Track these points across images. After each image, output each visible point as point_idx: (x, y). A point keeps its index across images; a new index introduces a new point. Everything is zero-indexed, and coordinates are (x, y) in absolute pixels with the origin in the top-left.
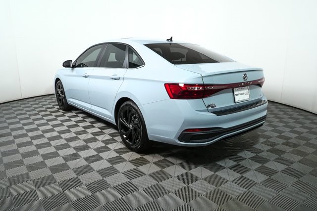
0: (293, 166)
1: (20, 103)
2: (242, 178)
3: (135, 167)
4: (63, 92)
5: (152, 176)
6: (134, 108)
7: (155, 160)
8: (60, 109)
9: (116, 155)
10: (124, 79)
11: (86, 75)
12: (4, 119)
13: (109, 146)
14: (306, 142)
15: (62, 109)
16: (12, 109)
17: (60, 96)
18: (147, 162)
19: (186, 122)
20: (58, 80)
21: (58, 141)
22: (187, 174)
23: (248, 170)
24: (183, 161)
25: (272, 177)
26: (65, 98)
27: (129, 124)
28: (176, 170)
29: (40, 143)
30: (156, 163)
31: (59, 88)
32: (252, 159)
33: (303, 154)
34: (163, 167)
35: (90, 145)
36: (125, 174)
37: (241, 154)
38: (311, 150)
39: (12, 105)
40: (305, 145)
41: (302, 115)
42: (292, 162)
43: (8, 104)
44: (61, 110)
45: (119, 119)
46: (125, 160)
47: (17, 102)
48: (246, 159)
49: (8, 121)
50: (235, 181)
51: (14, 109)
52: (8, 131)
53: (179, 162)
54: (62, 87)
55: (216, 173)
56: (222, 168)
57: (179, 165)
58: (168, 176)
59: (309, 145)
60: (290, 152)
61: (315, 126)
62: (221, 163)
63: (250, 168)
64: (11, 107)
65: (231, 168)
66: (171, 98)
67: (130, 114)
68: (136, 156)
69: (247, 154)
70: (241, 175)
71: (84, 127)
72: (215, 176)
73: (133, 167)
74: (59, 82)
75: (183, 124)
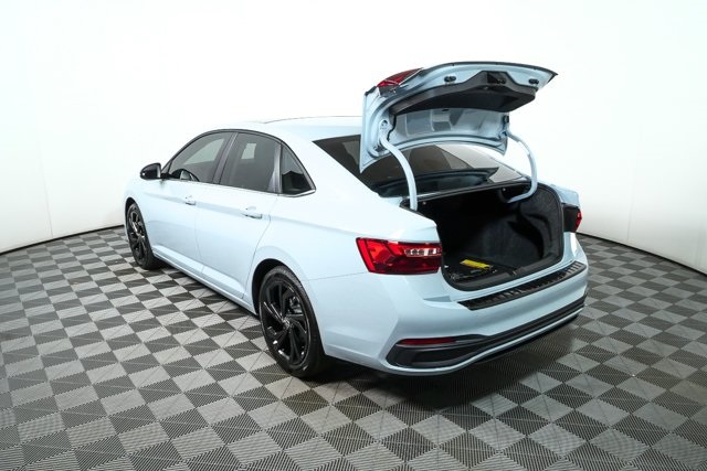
0: (641, 413)
1: (50, 249)
2: (527, 442)
3: (296, 416)
4: (142, 229)
5: (331, 438)
6: (293, 284)
7: (341, 397)
8: (137, 265)
9: (256, 384)
10: (270, 218)
11: (191, 200)
12: (14, 293)
13: (241, 361)
14: (675, 349)
15: (141, 266)
16: (31, 266)
17: (137, 237)
18: (321, 403)
19: (402, 325)
20: (130, 202)
21: (130, 348)
22: (408, 435)
23: (542, 423)
24: (400, 400)
25: (592, 441)
26: (147, 242)
27: (284, 316)
28: (383, 423)
29: (91, 355)
30: (340, 406)
31: (134, 220)
32: (552, 393)
33: (667, 381)
34: (355, 416)
35: (201, 359)
36: (273, 433)
37: (529, 382)
38: (685, 371)
39: (32, 256)
40: (674, 356)
41: (674, 278)
42: (640, 403)
43: (24, 253)
44: (138, 269)
45: (262, 304)
46: (274, 399)
47: (43, 246)
48: (537, 394)
49: (25, 297)
50: (510, 453)
51: (36, 265)
52: (22, 323)
53: (391, 401)
54: (141, 219)
55: (471, 432)
56: (485, 417)
57: (391, 410)
58: (366, 439)
59: (681, 356)
60: (638, 376)
61: (700, 306)
62: (482, 405)
63: (547, 417)
64: (29, 261)
65: (505, 417)
66: (370, 271)
67: (285, 296)
68: (299, 387)
69: (541, 382)
70: (524, 436)
71: (187, 313)
72: (467, 440)
73: (290, 415)
74: (133, 206)
75: (396, 328)
